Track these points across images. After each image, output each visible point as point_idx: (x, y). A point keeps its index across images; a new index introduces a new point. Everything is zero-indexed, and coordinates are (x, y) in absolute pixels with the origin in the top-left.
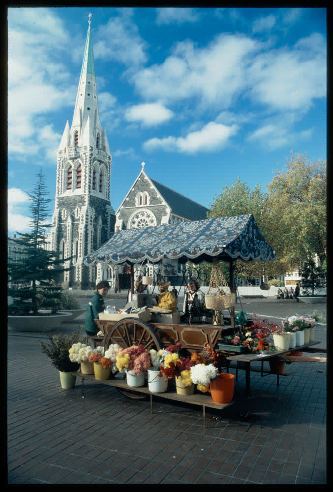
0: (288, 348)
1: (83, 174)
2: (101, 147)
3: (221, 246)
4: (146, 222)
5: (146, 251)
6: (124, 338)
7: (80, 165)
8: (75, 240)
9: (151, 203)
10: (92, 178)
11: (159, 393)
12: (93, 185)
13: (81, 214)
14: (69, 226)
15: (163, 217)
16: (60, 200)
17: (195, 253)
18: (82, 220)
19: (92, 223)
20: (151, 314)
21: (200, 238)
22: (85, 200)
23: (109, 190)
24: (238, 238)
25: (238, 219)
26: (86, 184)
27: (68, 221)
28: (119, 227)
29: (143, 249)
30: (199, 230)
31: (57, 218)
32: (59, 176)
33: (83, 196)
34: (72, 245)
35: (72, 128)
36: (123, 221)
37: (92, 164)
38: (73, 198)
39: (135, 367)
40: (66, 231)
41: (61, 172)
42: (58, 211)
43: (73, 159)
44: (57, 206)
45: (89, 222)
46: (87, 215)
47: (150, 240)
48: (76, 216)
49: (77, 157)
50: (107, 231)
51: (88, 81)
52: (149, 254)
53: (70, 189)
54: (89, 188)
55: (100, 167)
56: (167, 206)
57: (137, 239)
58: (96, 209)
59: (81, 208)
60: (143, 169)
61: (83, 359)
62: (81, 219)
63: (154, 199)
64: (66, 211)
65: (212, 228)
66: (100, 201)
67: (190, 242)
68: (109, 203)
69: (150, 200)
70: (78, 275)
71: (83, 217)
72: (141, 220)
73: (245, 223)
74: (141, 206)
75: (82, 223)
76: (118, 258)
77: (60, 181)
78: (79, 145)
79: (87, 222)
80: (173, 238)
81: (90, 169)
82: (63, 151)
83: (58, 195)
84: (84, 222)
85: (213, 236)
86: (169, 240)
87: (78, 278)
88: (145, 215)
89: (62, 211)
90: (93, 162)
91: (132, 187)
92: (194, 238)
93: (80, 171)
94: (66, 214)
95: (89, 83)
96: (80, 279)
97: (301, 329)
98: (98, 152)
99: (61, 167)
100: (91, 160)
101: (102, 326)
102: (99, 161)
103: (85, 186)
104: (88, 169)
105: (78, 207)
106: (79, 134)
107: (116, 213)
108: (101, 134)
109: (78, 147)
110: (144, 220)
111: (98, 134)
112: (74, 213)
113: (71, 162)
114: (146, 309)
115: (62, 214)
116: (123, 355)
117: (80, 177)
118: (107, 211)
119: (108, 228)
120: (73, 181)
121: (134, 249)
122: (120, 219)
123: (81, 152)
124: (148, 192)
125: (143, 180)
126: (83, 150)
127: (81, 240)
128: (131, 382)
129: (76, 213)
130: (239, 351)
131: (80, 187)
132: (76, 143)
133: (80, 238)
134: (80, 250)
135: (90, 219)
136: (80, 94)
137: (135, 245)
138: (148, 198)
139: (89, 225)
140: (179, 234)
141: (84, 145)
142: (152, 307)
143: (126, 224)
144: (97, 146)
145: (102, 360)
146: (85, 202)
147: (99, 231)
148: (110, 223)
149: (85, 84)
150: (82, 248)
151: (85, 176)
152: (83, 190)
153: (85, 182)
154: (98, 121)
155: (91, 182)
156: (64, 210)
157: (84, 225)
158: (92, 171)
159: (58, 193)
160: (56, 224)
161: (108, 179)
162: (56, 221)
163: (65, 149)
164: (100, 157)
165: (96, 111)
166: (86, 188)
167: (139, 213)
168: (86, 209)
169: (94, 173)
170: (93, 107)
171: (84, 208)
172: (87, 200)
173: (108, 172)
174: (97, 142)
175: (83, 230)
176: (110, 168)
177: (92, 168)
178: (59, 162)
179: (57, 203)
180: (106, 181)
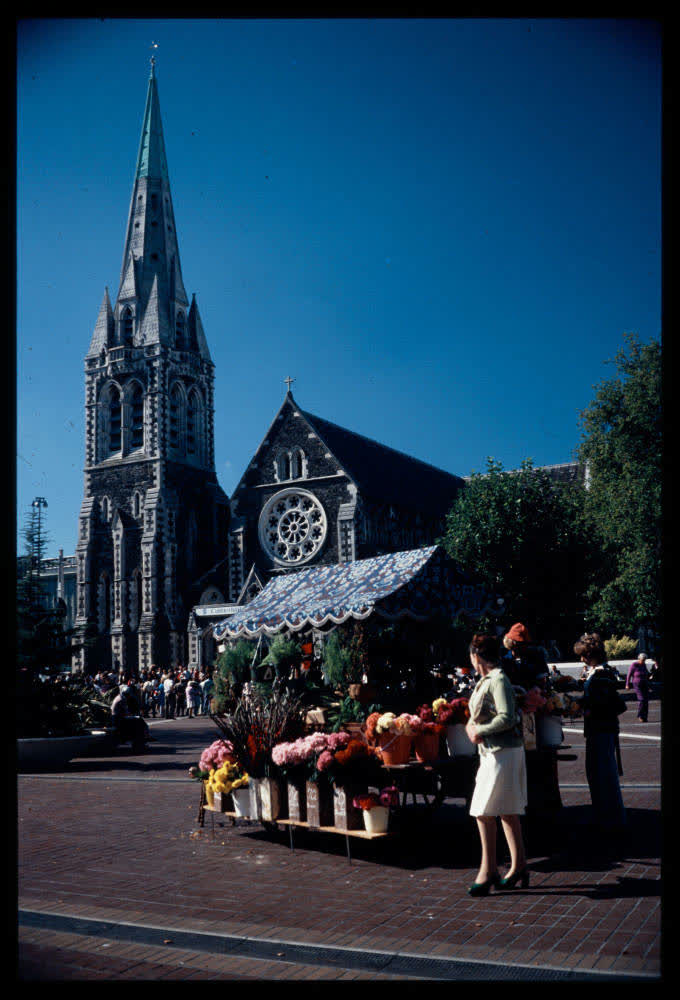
1: (147, 411)
2: (187, 344)
4: (303, 519)
7: (139, 391)
9: (311, 474)
10: (167, 421)
12: (170, 439)
13: (146, 507)
14: (118, 536)
15: (341, 505)
16: (93, 477)
18: (150, 522)
19: (173, 528)
22: (154, 474)
23: (210, 446)
27: (116, 527)
28: (238, 534)
31: (88, 520)
32: (92, 418)
33: (148, 464)
34: (128, 585)
37: (167, 387)
38: (124, 468)
40: (112, 551)
41: (94, 408)
42: (91, 504)
43: (122, 377)
44: (89, 492)
45: (165, 523)
46: (160, 510)
48: (133, 512)
51: (153, 191)
53: (119, 448)
54: (163, 445)
55: (186, 394)
56: (350, 479)
58: (181, 493)
59: (144, 494)
62: (146, 518)
63: (317, 464)
64: (109, 502)
66: (192, 474)
68: (214, 479)
69: (307, 467)
70: (145, 654)
71: (150, 514)
72: (290, 515)
73: (424, 562)
74: (288, 482)
75: (149, 530)
77: (93, 431)
78: (137, 343)
79: (159, 526)
82: (99, 360)
83: (90, 465)
84: (154, 526)
87: (145, 661)
88: (299, 503)
89: (101, 504)
90: (170, 382)
91: (264, 437)
93: (140, 406)
94: (110, 508)
95: (154, 197)
98: (181, 356)
99: (94, 398)
102: (183, 377)
103: (152, 440)
104: (157, 399)
106: (134, 314)
108: (185, 315)
109: (133, 347)
110: (298, 514)
111: (180, 315)
112: (129, 508)
113: (117, 384)
115: (102, 510)
117: (141, 418)
120: (125, 430)
123: (142, 360)
124: (304, 448)
125: (289, 420)
126: (145, 355)
127: (147, 570)
129: (133, 506)
131: (141, 445)
132: (128, 340)
133: (145, 567)
134: (147, 594)
135: (167, 518)
136: (135, 222)
138: (305, 463)
139: (166, 534)
141: (147, 343)
144: (179, 343)
146: (155, 478)
149: (144, 201)
150: (150, 589)
151: (152, 416)
152: (150, 450)
153: (152, 431)
154: (177, 284)
155: (168, 429)
156: (106, 500)
157: (153, 533)
158: (168, 404)
159: (90, 460)
160: (88, 534)
161: (208, 419)
162: (88, 526)
163: (103, 356)
164: (186, 369)
165: (173, 263)
166: (156, 445)
167: (285, 499)
168: (156, 495)
169: (174, 408)
170: (164, 251)
171: (153, 493)
172: (157, 474)
173: (208, 403)
174: (178, 333)
175: (151, 546)
176: (211, 394)
177: (167, 398)
178: (87, 386)
179: (89, 484)
180: (203, 425)
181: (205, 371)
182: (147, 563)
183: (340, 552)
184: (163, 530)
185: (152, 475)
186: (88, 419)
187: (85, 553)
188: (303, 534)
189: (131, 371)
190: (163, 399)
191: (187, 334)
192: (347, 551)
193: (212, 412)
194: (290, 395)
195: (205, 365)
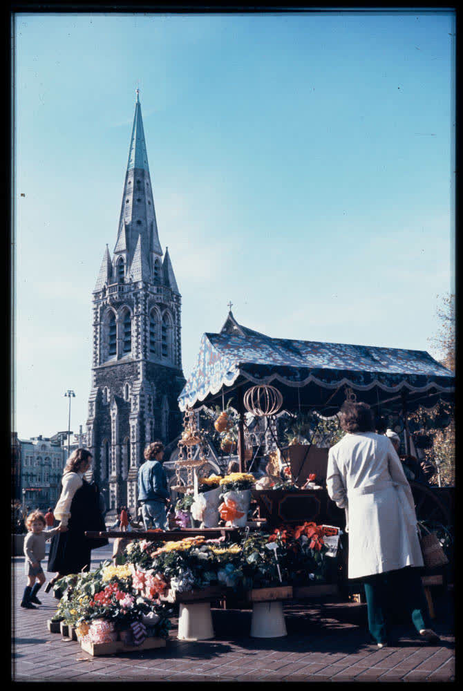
1: (134, 328)
2: (161, 281)
7: (128, 314)
8: (125, 437)
10: (148, 334)
12: (150, 345)
13: (133, 393)
14: (114, 414)
16: (98, 373)
18: (135, 404)
19: (152, 408)
23: (178, 351)
27: (112, 408)
31: (94, 403)
32: (97, 333)
33: (134, 364)
34: (121, 448)
35: (113, 255)
37: (147, 311)
38: (119, 368)
40: (110, 424)
41: (98, 327)
42: (96, 392)
43: (117, 305)
44: (95, 384)
45: (147, 407)
46: (142, 396)
48: (124, 398)
51: (138, 178)
53: (115, 353)
54: (145, 351)
55: (162, 315)
58: (157, 384)
59: (132, 384)
62: (133, 402)
64: (108, 391)
66: (165, 370)
68: (180, 373)
70: (131, 496)
71: (135, 398)
75: (135, 409)
78: (127, 281)
79: (142, 407)
82: (102, 294)
83: (96, 366)
84: (138, 407)
87: (132, 501)
89: (103, 391)
90: (149, 307)
93: (129, 324)
94: (109, 395)
95: (139, 182)
98: (158, 289)
99: (99, 320)
102: (160, 305)
103: (137, 347)
104: (141, 319)
105: (127, 383)
106: (125, 261)
109: (124, 284)
111: (157, 262)
112: (122, 394)
115: (103, 396)
117: (130, 333)
118: (177, 387)
120: (120, 341)
123: (130, 293)
126: (132, 289)
127: (133, 437)
129: (124, 393)
131: (130, 351)
132: (122, 280)
133: (132, 434)
134: (133, 455)
135: (147, 401)
136: (126, 199)
139: (147, 412)
141: (134, 280)
144: (157, 281)
146: (139, 373)
147: (164, 421)
149: (132, 184)
150: (135, 450)
151: (137, 331)
152: (135, 354)
153: (137, 341)
154: (155, 240)
155: (148, 339)
156: (106, 390)
157: (137, 412)
158: (148, 323)
159: (95, 362)
160: (94, 413)
161: (177, 333)
162: (94, 407)
163: (104, 290)
164: (161, 298)
165: (152, 226)
166: (140, 351)
168: (140, 385)
169: (152, 325)
170: (145, 219)
171: (139, 383)
172: (140, 370)
173: (177, 322)
174: (156, 274)
175: (136, 420)
176: (179, 316)
177: (147, 318)
178: (95, 311)
179: (95, 378)
180: (174, 337)
181: (175, 300)
182: (133, 432)
184: (144, 410)
185: (137, 371)
186: (95, 334)
187: (92, 426)
189: (123, 300)
190: (145, 319)
191: (161, 275)
193: (179, 328)
194: (231, 313)
195: (175, 296)
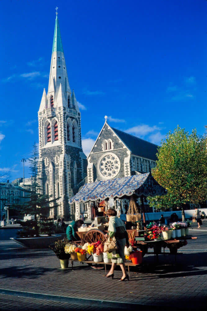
0: (170, 238)
1: (59, 129)
2: (72, 106)
3: (132, 191)
4: (112, 163)
5: (99, 195)
6: (92, 240)
7: (56, 122)
8: (57, 181)
9: (114, 148)
10: (66, 132)
11: (109, 263)
12: (67, 138)
13: (60, 160)
14: (51, 170)
15: (125, 158)
16: (42, 151)
17: (121, 195)
18: (61, 166)
19: (69, 167)
20: (105, 227)
21: (125, 187)
22: (62, 150)
23: (80, 140)
24: (142, 186)
25: (143, 176)
26: (62, 137)
27: (50, 167)
28: (91, 169)
29: (98, 194)
30: (125, 183)
31: (41, 165)
32: (41, 132)
33: (60, 146)
34: (54, 186)
35: (48, 94)
36: (93, 164)
37: (65, 121)
38: (52, 148)
39: (97, 251)
40: (49, 175)
41: (42, 128)
42: (42, 160)
43: (51, 118)
44: (41, 156)
45: (67, 167)
46: (64, 161)
47: (102, 189)
48: (56, 162)
49: (53, 116)
50: (81, 172)
51: (58, 56)
52: (100, 196)
53: (50, 141)
54: (65, 140)
55: (72, 122)
56: (128, 149)
57: (95, 188)
58: (71, 156)
59: (59, 156)
60: (106, 121)
61: (72, 252)
62: (60, 164)
63: (116, 144)
64: (48, 159)
65: (131, 181)
66: (74, 149)
67: (120, 189)
68: (81, 150)
69: (113, 146)
70: (61, 209)
71: (61, 163)
72: (108, 162)
73: (146, 178)
74: (106, 151)
75: (61, 168)
76: (86, 199)
77: (42, 136)
78: (55, 106)
79: (65, 167)
80: (112, 187)
81: (64, 125)
82: (43, 113)
83: (41, 147)
84: (63, 167)
85: (130, 185)
86: (110, 188)
87: (61, 212)
88: (111, 158)
89: (45, 160)
90: (66, 119)
91: (98, 137)
92: (122, 187)
93: (57, 127)
94: (48, 161)
95: (59, 58)
96: (63, 213)
97: (179, 229)
98: (70, 110)
99: (42, 125)
100: (65, 117)
101: (80, 235)
102: (71, 117)
103: (61, 138)
104: (62, 125)
105: (57, 155)
106: (53, 98)
107: (88, 157)
108: (71, 97)
109: (54, 108)
110: (110, 162)
111: (69, 96)
112: (54, 161)
113: (49, 120)
114: (102, 224)
115: (45, 162)
116: (91, 246)
117: (57, 131)
118: (80, 157)
119: (81, 170)
120: (52, 135)
121: (93, 194)
122: (90, 162)
123: (57, 112)
124: (112, 139)
125: (107, 130)
126: (58, 110)
127: (61, 181)
128: (96, 260)
129: (56, 160)
130: (144, 240)
131: (58, 140)
132: (52, 105)
133: (60, 180)
134: (61, 189)
135: (67, 164)
136: (53, 67)
137: (94, 191)
138: (112, 144)
139: (67, 169)
140: (116, 185)
141: (59, 106)
142: (105, 223)
143: (96, 166)
144: (69, 106)
145: (81, 251)
146: (62, 151)
147: (75, 173)
148: (84, 166)
149: (56, 59)
150: (62, 188)
151: (61, 130)
152: (61, 141)
153: (61, 135)
154: (68, 86)
155: (66, 134)
156: (47, 159)
157: (63, 169)
158: (66, 126)
161: (79, 131)
163: (44, 111)
164: (71, 114)
165: (66, 79)
166: (63, 140)
167: (106, 156)
168: (63, 156)
169: (68, 127)
170: (63, 76)
172: (63, 149)
173: (79, 125)
174: (69, 103)
175: (62, 173)
176: (80, 122)
177: (65, 124)
178: (39, 121)
179: (41, 153)
180: (78, 133)
181: (78, 115)
182: (61, 179)
183: (125, 173)
185: (61, 150)
188: (112, 168)
191: (71, 103)
192: (127, 173)
193: (80, 129)
195: (78, 113)
